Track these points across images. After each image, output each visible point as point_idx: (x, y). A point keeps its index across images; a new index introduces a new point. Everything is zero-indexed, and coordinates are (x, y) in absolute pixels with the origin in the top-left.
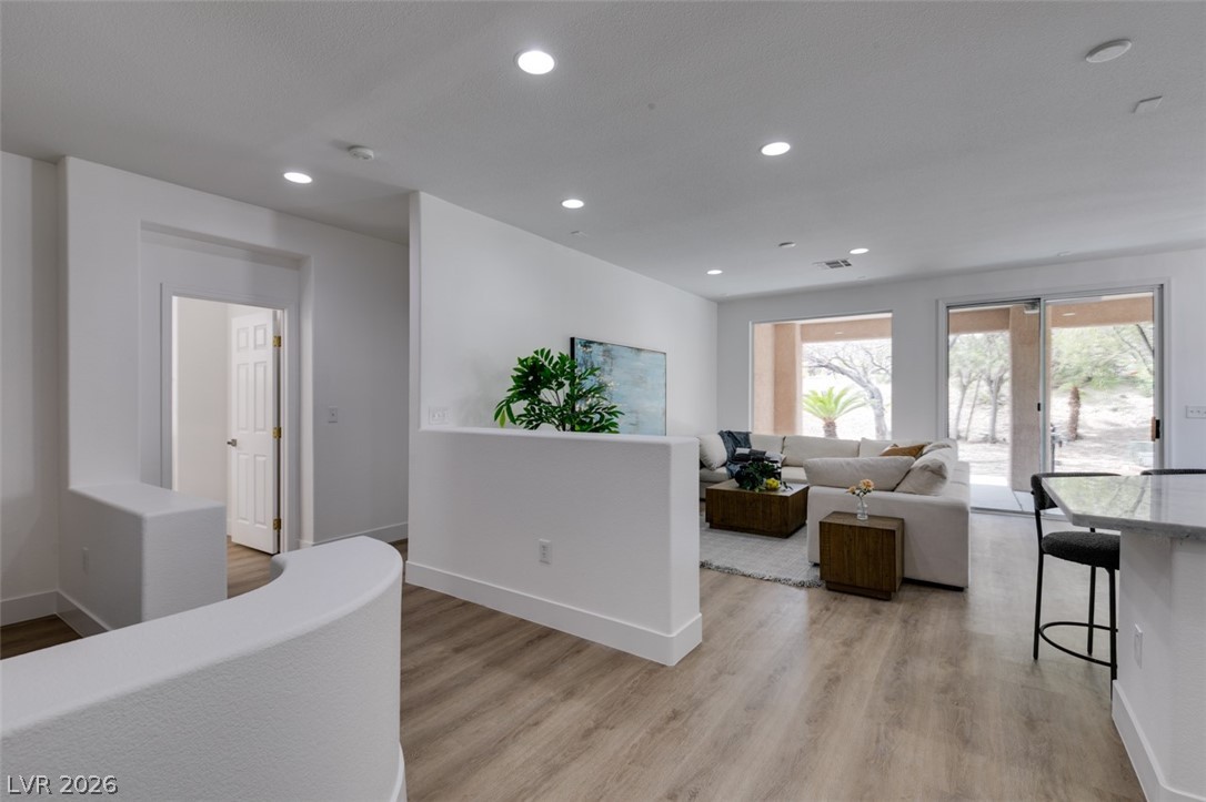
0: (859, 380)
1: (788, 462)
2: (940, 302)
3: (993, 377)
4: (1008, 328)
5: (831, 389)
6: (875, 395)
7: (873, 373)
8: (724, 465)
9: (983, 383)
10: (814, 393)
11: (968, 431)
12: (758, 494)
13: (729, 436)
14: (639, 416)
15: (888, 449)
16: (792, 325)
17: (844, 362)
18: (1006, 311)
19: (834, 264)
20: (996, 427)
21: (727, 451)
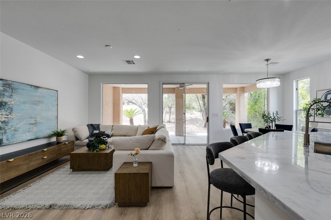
0: (139, 106)
1: (114, 135)
2: (161, 82)
3: (170, 106)
4: (175, 93)
5: (132, 109)
6: (144, 111)
7: (143, 105)
8: (88, 138)
9: (168, 108)
10: (127, 110)
12: (95, 153)
13: (91, 126)
14: (37, 120)
15: (146, 128)
16: (119, 88)
17: (135, 101)
18: (174, 88)
19: (129, 62)
20: (171, 119)
21: (89, 132)
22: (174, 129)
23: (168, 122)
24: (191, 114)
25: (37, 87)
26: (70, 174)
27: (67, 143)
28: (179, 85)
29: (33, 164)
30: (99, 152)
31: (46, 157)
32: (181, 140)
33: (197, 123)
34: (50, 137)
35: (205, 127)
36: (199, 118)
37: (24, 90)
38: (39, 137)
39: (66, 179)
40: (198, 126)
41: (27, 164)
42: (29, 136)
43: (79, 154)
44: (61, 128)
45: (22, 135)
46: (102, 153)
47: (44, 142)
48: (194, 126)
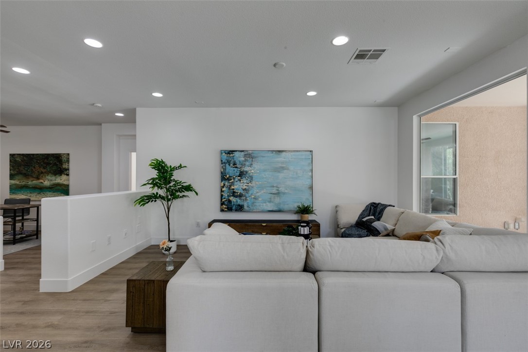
14: (280, 189)
25: (280, 151)
37: (264, 157)
38: (282, 210)
42: (270, 207)
45: (262, 204)
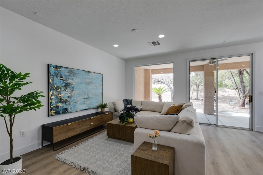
0: (167, 85)
1: (142, 109)
2: (187, 60)
3: (197, 84)
4: (203, 70)
5: (160, 87)
6: (171, 88)
7: (170, 83)
8: (123, 110)
9: (195, 86)
10: (156, 88)
11: (192, 97)
12: (124, 126)
13: (126, 101)
14: (89, 95)
15: (171, 106)
16: (149, 70)
17: (164, 80)
18: (203, 66)
19: (154, 43)
20: (198, 96)
21: (124, 106)
22: (203, 106)
23: (195, 99)
24: (223, 92)
25: (89, 72)
26: (106, 139)
27: (107, 114)
28: (208, 61)
29: (84, 128)
30: (127, 125)
31: (93, 123)
32: (212, 119)
33: (231, 101)
34: (97, 108)
35: (242, 107)
36: (233, 96)
37: (81, 74)
38: (90, 108)
39: (102, 144)
40: (233, 104)
41: (80, 128)
42: (84, 107)
43: (113, 124)
44: (105, 102)
45: (79, 106)
46: (129, 126)
47: (93, 111)
48: (226, 105)
